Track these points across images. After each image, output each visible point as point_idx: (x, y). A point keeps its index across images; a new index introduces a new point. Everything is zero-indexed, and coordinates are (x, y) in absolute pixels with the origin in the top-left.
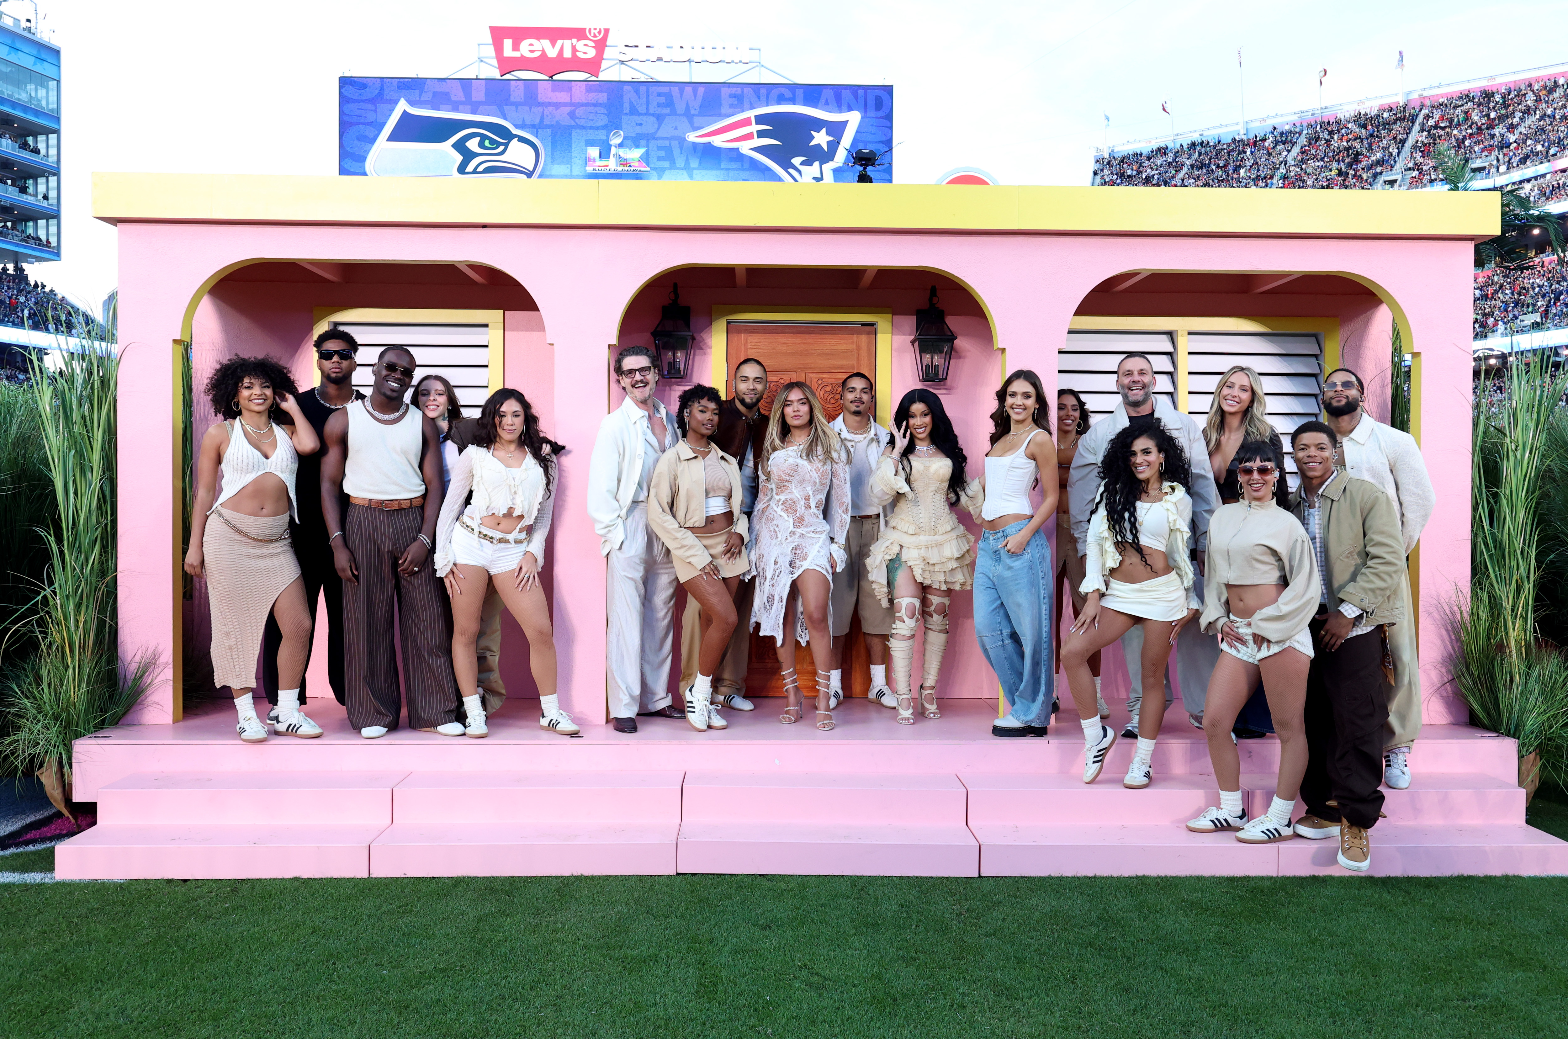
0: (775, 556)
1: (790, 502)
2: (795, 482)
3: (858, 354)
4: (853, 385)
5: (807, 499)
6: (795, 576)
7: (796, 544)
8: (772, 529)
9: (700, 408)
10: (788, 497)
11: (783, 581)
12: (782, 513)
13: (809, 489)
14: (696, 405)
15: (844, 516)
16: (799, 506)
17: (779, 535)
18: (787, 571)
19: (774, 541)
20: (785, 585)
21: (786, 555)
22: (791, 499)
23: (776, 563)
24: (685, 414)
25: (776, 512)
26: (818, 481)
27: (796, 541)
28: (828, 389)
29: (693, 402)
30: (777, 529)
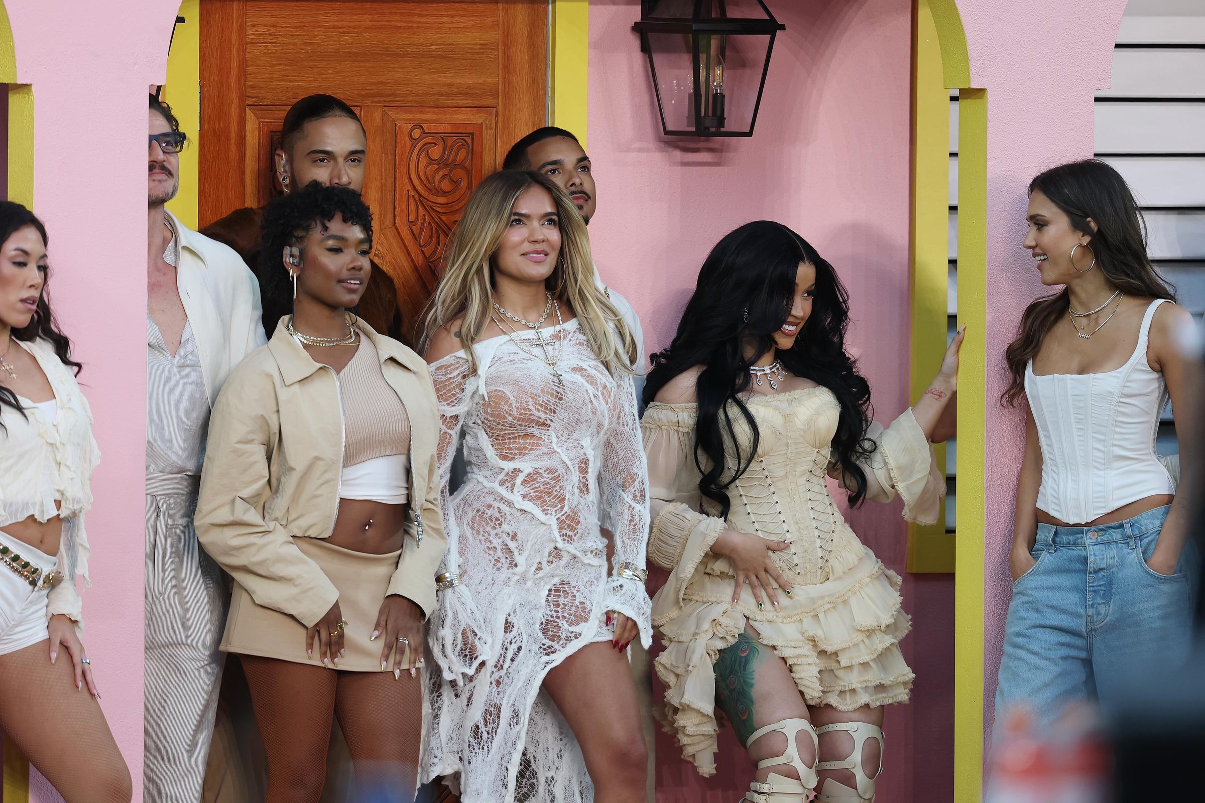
0: (508, 609)
1: (547, 477)
2: (557, 425)
3: (508, 57)
4: (554, 157)
5: (583, 466)
6: (558, 658)
7: (556, 580)
8: (496, 542)
9: (331, 243)
10: (542, 464)
11: (525, 672)
12: (528, 506)
13: (586, 442)
14: (317, 233)
15: (638, 507)
16: (568, 488)
17: (520, 559)
18: (535, 648)
19: (505, 573)
20: (528, 682)
21: (536, 607)
22: (551, 470)
23: (508, 626)
24: (288, 260)
25: (510, 504)
26: (606, 423)
27: (556, 573)
28: (436, 152)
29: (307, 229)
30: (512, 545)
